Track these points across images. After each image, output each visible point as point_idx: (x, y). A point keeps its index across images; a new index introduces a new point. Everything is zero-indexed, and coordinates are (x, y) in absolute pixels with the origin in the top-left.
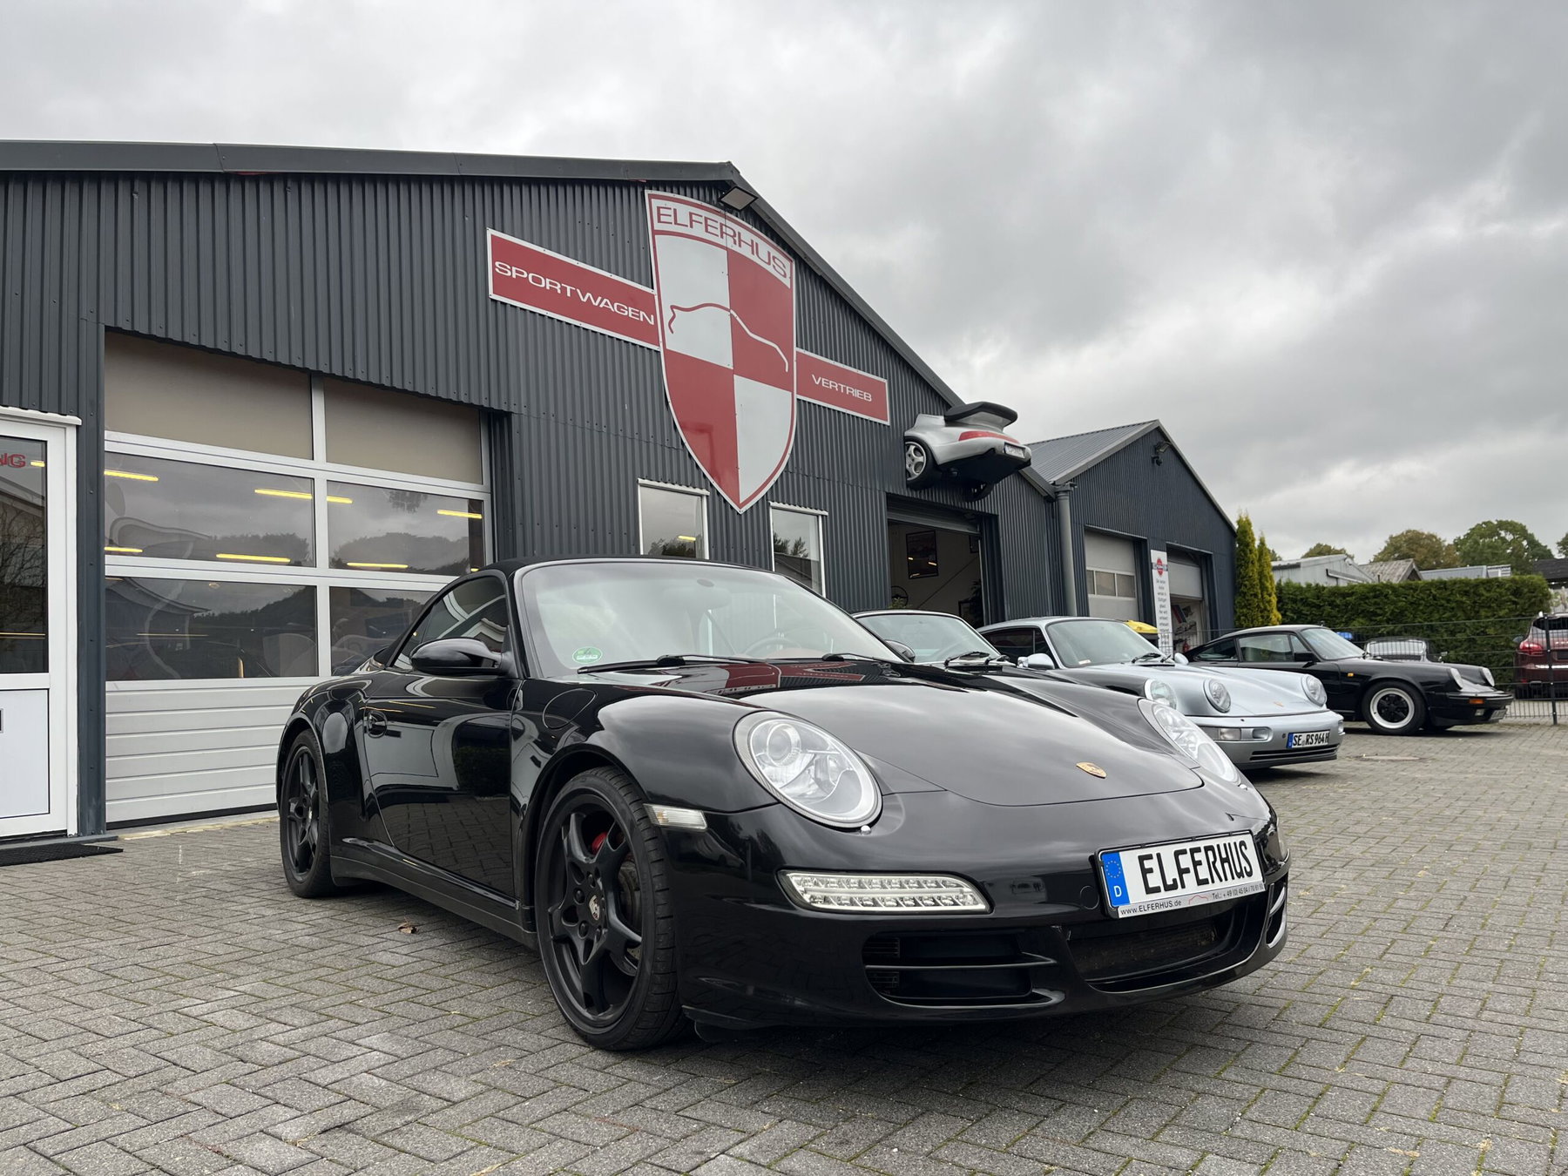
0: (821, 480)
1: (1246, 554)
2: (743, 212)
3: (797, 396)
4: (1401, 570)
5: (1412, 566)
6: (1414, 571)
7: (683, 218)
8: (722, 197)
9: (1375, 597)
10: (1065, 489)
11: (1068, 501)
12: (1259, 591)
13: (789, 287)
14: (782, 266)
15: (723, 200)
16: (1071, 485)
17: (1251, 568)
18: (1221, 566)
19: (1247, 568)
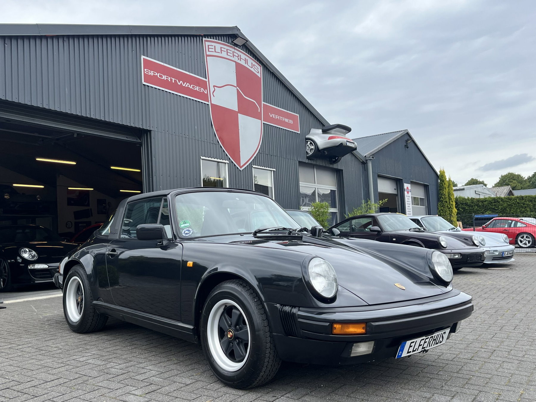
0: (273, 156)
1: (443, 185)
2: (241, 47)
3: (263, 122)
4: (505, 190)
5: (510, 188)
6: (511, 191)
7: (218, 50)
8: (233, 41)
9: (494, 202)
10: (370, 159)
11: (371, 164)
12: (448, 200)
13: (260, 77)
14: (257, 69)
15: (233, 42)
16: (372, 157)
17: (445, 191)
18: (433, 190)
19: (443, 190)
